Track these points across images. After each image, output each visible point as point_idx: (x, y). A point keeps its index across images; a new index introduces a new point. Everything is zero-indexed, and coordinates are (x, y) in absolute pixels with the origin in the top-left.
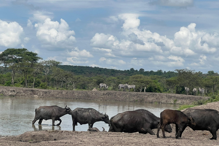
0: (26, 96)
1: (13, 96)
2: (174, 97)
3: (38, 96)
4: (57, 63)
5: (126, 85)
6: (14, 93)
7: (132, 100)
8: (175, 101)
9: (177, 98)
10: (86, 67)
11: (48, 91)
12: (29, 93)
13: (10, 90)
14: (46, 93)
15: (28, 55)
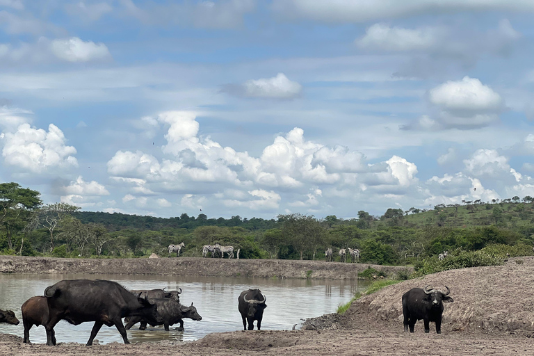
0: (33, 272)
1: (10, 272)
2: (307, 266)
3: (56, 271)
4: (71, 208)
5: (217, 246)
6: (11, 267)
7: (229, 273)
8: (309, 273)
9: (313, 267)
10: (98, 213)
11: (73, 261)
12: (39, 266)
13: (4, 261)
14: (71, 264)
15: (23, 195)
